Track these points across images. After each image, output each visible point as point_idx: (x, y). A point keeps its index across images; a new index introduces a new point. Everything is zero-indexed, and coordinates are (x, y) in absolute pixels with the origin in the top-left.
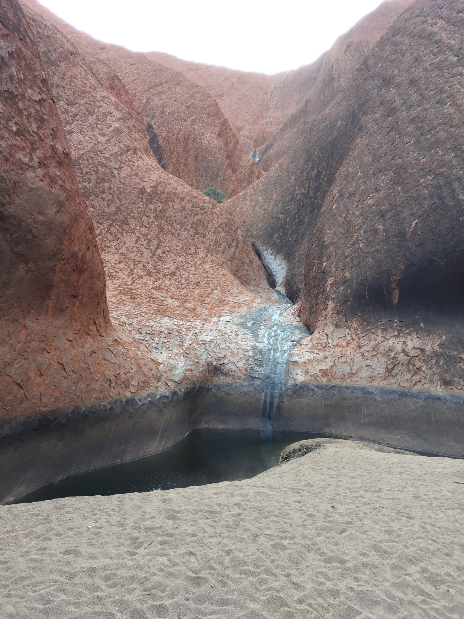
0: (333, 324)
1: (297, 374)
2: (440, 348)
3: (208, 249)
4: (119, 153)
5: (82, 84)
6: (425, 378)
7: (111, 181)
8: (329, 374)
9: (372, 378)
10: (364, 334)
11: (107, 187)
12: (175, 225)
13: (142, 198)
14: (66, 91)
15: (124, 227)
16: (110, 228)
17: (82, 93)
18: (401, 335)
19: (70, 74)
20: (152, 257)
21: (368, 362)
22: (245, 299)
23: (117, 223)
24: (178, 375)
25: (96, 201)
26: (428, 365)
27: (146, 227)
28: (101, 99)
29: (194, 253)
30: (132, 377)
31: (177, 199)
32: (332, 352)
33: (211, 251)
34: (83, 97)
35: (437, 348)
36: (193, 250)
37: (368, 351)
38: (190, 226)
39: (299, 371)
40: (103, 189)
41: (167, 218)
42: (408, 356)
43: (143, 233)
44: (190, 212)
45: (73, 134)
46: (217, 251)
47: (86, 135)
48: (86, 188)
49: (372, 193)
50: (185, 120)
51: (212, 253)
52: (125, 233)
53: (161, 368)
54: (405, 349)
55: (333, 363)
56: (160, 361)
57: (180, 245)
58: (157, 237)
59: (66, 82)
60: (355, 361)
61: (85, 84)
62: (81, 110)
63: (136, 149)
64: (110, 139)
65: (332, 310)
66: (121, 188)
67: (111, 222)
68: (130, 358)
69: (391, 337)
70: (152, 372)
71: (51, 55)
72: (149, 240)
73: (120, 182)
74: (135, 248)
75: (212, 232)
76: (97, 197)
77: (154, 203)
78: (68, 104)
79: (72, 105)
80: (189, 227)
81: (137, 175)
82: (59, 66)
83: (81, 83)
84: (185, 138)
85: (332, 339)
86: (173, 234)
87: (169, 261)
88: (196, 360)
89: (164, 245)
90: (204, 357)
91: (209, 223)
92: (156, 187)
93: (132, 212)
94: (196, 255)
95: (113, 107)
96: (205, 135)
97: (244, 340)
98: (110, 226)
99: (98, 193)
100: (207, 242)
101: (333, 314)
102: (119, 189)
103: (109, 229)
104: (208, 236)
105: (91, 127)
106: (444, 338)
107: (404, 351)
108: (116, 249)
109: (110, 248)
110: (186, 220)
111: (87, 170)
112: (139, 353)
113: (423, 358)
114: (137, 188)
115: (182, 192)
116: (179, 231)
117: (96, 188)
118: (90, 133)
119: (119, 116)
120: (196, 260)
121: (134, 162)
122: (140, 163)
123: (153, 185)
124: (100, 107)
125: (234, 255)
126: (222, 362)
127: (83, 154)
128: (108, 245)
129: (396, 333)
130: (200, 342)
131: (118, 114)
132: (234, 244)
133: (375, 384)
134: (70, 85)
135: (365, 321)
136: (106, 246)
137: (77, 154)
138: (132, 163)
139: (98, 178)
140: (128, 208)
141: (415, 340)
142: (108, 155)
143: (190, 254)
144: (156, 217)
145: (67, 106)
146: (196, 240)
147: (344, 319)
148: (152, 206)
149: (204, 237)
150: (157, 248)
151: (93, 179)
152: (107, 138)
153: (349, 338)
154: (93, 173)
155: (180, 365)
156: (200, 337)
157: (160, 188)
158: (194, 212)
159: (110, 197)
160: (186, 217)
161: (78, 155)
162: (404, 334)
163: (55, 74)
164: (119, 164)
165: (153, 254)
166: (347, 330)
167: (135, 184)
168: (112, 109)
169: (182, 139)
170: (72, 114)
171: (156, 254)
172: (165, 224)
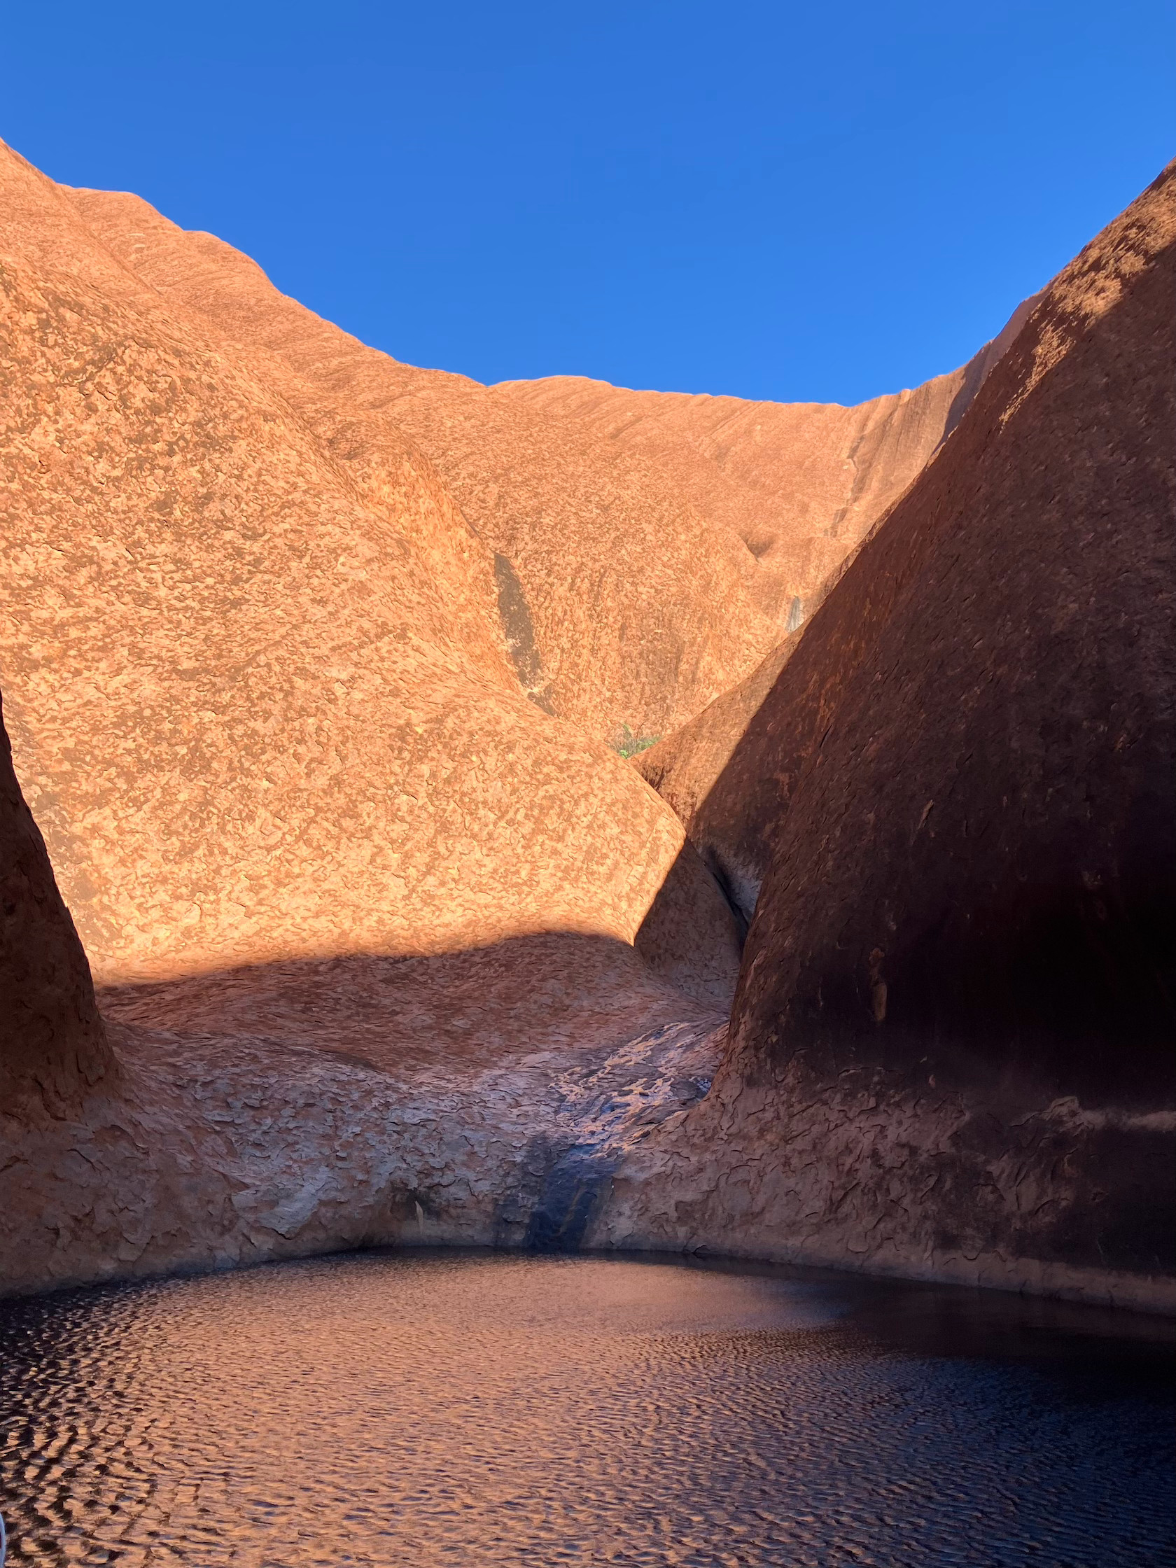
0: (742, 1076)
1: (620, 1214)
2: (955, 1144)
3: (567, 870)
4: (356, 642)
5: (287, 486)
6: (904, 1229)
7: (324, 713)
8: (697, 1216)
9: (792, 1227)
10: (805, 1104)
11: (312, 729)
12: (482, 812)
13: (401, 750)
14: (243, 506)
15: (347, 823)
16: (308, 827)
17: (283, 507)
18: (882, 1107)
19: (258, 465)
20: (405, 898)
21: (791, 1182)
22: (626, 1003)
23: (329, 815)
24: (292, 1216)
25: (278, 763)
26: (917, 1191)
27: (402, 820)
28: (330, 516)
29: (525, 883)
30: (135, 1223)
31: (496, 747)
32: (719, 1155)
33: (573, 874)
34: (284, 518)
35: (946, 1147)
36: (524, 874)
37: (800, 1153)
38: (522, 811)
39: (626, 1208)
40: (301, 732)
41: (464, 794)
42: (880, 1166)
43: (393, 835)
44: (528, 779)
45: (244, 607)
46: (593, 873)
47: (278, 607)
48: (255, 732)
49: (880, 728)
50: (594, 539)
51: (577, 879)
52: (344, 840)
53: (242, 1199)
54: (879, 1146)
55: (713, 1184)
56: (247, 1181)
57: (490, 864)
58: (431, 844)
59: (245, 485)
60: (766, 1179)
61: (295, 486)
62: (275, 547)
63: (405, 628)
64: (337, 611)
65: (746, 1039)
66: (348, 727)
67: (312, 812)
68: (145, 1172)
69: (861, 1112)
70: (210, 1208)
71: (215, 428)
72: (406, 852)
73: (348, 713)
74: (366, 876)
75: (584, 825)
76: (282, 753)
77: (433, 759)
78: (244, 536)
79: (255, 537)
80: (520, 817)
81: (395, 693)
82: (231, 450)
83: (282, 484)
84: (592, 585)
85: (732, 1117)
86: (474, 836)
87: (452, 905)
88: (360, 1177)
89: (444, 864)
90: (386, 1169)
91: (577, 803)
92: (439, 721)
93: (371, 784)
94: (530, 886)
95: (358, 532)
96: (648, 573)
97: (522, 1120)
98: (309, 824)
99: (286, 743)
100: (566, 852)
101: (745, 1048)
102: (342, 730)
103: (304, 831)
104: (570, 838)
105: (294, 587)
106: (967, 1117)
107: (875, 1155)
108: (316, 880)
109: (300, 880)
110: (514, 799)
111: (265, 689)
112: (185, 1160)
113: (911, 1173)
114: (390, 726)
115: (512, 728)
116: (491, 827)
117: (283, 730)
118: (290, 600)
119: (369, 554)
120: (529, 900)
121: (395, 662)
122: (412, 663)
123: (433, 715)
124: (322, 536)
125: (641, 884)
126: (436, 1180)
127: (258, 653)
128: (296, 870)
129: (872, 1103)
130: (391, 1127)
131: (366, 549)
132: (644, 853)
133: (794, 1242)
134: (256, 490)
135: (812, 1068)
136: (288, 875)
137: (243, 654)
138: (386, 664)
139: (290, 706)
140: (363, 777)
141: (906, 1125)
142: (324, 650)
143: (516, 885)
144: (434, 794)
145: (242, 541)
146: (537, 849)
147: (769, 1061)
148: (425, 769)
149: (561, 839)
150: (425, 874)
151: (276, 710)
152: (331, 608)
153: (769, 1115)
154: (280, 696)
155: (310, 1188)
156: (394, 1116)
157: (450, 722)
158: (540, 777)
159: (316, 751)
160: (514, 791)
161: (247, 655)
162: (888, 1105)
163: (218, 469)
164: (352, 669)
165: (413, 890)
166: (772, 1093)
167: (387, 714)
168: (354, 539)
169: (586, 585)
170: (249, 558)
171: (419, 889)
172: (454, 811)
